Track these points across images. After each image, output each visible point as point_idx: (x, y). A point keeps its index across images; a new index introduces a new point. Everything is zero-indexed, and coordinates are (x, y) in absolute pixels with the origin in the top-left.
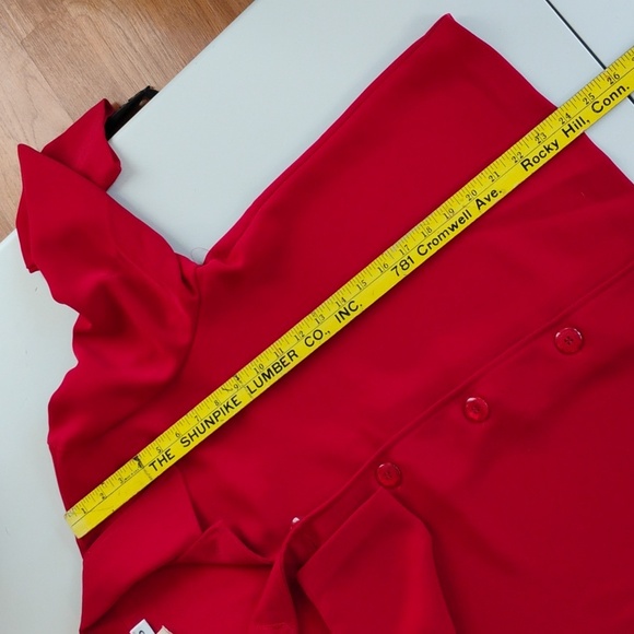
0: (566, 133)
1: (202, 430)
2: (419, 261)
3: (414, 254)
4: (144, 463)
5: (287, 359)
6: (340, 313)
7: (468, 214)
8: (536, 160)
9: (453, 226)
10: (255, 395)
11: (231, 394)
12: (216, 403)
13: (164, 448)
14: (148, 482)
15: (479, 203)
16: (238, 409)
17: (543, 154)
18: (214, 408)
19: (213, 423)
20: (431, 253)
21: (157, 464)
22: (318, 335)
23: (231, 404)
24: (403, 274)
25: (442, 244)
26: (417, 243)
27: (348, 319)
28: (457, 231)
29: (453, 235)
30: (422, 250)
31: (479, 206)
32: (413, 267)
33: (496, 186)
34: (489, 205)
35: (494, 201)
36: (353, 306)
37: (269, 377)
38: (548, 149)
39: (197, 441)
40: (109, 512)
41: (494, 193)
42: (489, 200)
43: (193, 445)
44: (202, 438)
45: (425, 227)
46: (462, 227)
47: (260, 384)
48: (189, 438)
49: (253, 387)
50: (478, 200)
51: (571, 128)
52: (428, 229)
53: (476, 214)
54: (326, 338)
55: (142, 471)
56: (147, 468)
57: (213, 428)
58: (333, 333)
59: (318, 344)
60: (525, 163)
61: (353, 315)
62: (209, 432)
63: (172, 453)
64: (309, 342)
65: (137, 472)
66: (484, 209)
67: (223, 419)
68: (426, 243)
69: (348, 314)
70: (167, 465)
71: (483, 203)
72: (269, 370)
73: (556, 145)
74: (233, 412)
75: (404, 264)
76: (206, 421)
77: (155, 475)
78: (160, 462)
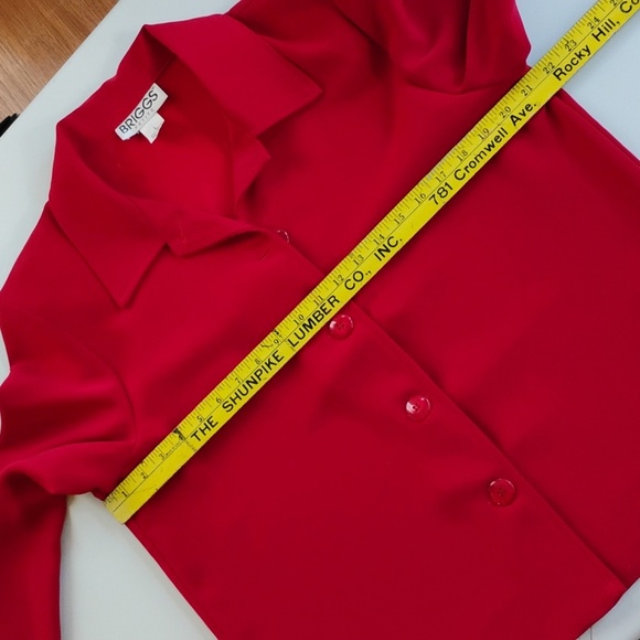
0: (596, 37)
1: (244, 392)
2: (457, 186)
3: (452, 181)
4: (185, 435)
5: (328, 306)
6: (380, 250)
7: (503, 132)
8: (568, 68)
9: (489, 146)
10: (298, 348)
11: (272, 350)
12: (257, 361)
13: (205, 416)
14: (192, 453)
15: (514, 119)
16: (281, 365)
17: (575, 62)
18: (255, 366)
19: (255, 382)
20: (469, 176)
21: (199, 434)
22: (358, 276)
23: (273, 360)
24: (442, 202)
25: (480, 166)
26: (453, 169)
27: (389, 256)
28: (494, 151)
29: (490, 155)
30: (460, 175)
31: (514, 122)
32: (451, 194)
33: (530, 100)
34: (525, 120)
35: (529, 115)
36: (392, 242)
37: (311, 327)
38: (580, 56)
39: (240, 404)
40: (153, 492)
41: (528, 107)
42: (524, 114)
43: (237, 408)
44: (245, 399)
45: (460, 151)
46: (498, 146)
47: (301, 335)
48: (231, 402)
49: (295, 340)
50: (512, 117)
51: (601, 32)
52: (464, 152)
53: (512, 130)
54: (367, 279)
55: (184, 444)
56: (189, 439)
57: (256, 388)
58: (374, 273)
59: (359, 286)
60: (557, 73)
61: (394, 251)
62: (252, 392)
63: (214, 420)
64: (350, 285)
65: (178, 445)
66: (520, 125)
67: (266, 377)
68: (462, 167)
69: (388, 250)
70: (210, 434)
71: (518, 119)
72: (310, 320)
73: (588, 50)
74: (275, 369)
75: (442, 191)
76: (248, 382)
77: (198, 445)
78: (203, 431)
